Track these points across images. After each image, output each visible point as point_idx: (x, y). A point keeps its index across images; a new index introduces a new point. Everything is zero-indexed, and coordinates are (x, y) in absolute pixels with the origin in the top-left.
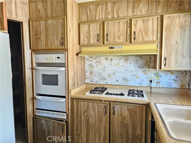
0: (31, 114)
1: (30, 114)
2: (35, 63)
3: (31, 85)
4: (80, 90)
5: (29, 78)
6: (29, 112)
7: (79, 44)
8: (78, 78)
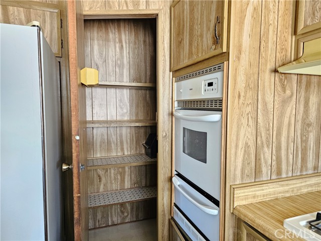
0: (166, 212)
1: (164, 211)
2: (176, 102)
3: (168, 148)
4: (287, 195)
5: (164, 134)
6: (163, 205)
7: (295, 32)
8: (283, 152)
